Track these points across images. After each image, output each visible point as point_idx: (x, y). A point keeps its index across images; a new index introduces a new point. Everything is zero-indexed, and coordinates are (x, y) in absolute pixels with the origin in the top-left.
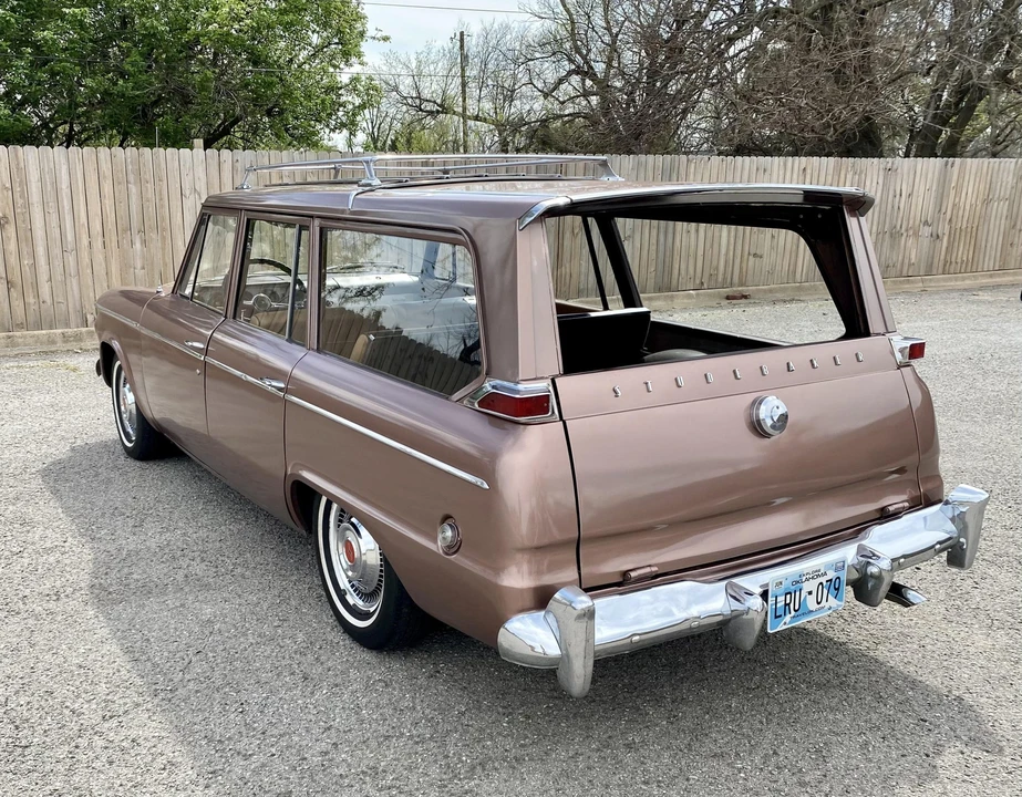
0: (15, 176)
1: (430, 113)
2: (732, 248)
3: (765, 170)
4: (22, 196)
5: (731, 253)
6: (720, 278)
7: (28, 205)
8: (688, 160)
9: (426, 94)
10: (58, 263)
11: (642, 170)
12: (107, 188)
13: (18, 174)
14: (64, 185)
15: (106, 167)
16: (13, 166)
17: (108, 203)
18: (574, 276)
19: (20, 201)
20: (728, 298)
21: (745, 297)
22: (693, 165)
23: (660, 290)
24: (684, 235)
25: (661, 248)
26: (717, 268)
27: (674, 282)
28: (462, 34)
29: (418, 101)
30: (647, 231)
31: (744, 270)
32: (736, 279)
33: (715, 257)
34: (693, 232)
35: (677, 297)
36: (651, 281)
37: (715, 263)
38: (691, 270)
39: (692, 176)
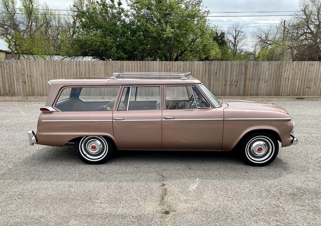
0: (121, 67)
2: (300, 85)
3: (312, 65)
4: (122, 70)
5: (300, 87)
6: (296, 93)
8: (286, 62)
11: (271, 65)
12: (139, 69)
16: (121, 65)
18: (249, 91)
20: (297, 99)
21: (302, 99)
22: (287, 64)
23: (276, 96)
24: (284, 81)
25: (277, 84)
26: (295, 91)
27: (280, 93)
28: (285, 21)
29: (266, 41)
30: (272, 80)
31: (304, 92)
32: (301, 94)
33: (294, 88)
34: (287, 81)
35: (280, 98)
36: (273, 93)
37: (294, 89)
38: (286, 91)
39: (287, 66)
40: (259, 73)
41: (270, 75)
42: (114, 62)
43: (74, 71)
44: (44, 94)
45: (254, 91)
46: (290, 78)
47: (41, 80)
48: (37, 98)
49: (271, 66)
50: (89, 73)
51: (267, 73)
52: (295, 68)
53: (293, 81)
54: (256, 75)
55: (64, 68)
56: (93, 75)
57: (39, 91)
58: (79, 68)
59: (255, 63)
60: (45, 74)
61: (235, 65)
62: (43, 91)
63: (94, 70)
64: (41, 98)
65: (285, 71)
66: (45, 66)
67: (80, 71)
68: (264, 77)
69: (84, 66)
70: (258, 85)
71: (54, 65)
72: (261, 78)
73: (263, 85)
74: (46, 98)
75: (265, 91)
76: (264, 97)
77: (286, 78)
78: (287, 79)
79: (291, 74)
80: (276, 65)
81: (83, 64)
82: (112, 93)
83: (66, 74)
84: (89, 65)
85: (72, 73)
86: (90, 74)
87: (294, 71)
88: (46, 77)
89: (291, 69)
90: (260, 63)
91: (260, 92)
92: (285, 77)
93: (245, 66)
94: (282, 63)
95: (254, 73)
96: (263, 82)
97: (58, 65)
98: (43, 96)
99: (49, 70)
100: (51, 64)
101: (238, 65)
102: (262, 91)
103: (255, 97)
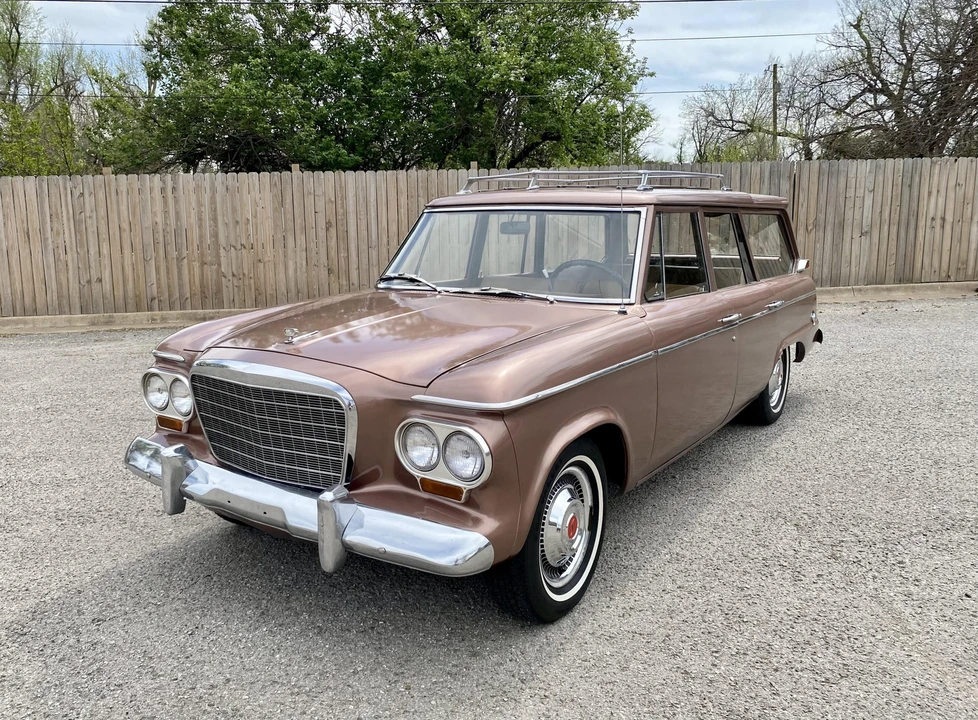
0: (338, 193)
1: (741, 132)
4: (342, 207)
6: (970, 271)
7: (346, 213)
8: (933, 162)
9: (737, 116)
10: (364, 256)
11: (881, 172)
12: (403, 200)
13: (341, 191)
14: (372, 199)
15: (403, 185)
16: (338, 186)
17: (403, 211)
19: (340, 211)
20: (977, 290)
23: (899, 282)
24: (928, 231)
25: (902, 242)
26: (965, 263)
27: (917, 274)
28: (775, 66)
29: (730, 123)
30: (886, 227)
33: (964, 253)
34: (938, 228)
35: (919, 288)
36: (891, 273)
37: (963, 256)
38: (936, 264)
39: (936, 177)
40: (842, 200)
41: (879, 211)
42: (308, 178)
43: (154, 214)
44: (38, 305)
45: (826, 270)
46: (949, 218)
47: (25, 253)
48: (8, 323)
49: (881, 178)
50: (215, 219)
51: (868, 202)
52: (962, 182)
53: (957, 230)
54: (830, 209)
55: (115, 206)
56: (231, 226)
57: (19, 296)
58: (176, 201)
59: (824, 166)
60: (42, 231)
61: (753, 176)
62: (31, 295)
63: (234, 210)
64: (25, 323)
65: (930, 193)
66: (42, 198)
67: (177, 213)
68: (857, 216)
69: (193, 198)
70: (837, 246)
71: (77, 193)
72: (848, 222)
73: (855, 247)
74: (44, 321)
75: (863, 265)
76: (860, 290)
77: (933, 219)
78: (938, 222)
79: (950, 206)
80: (898, 172)
81: (191, 189)
82: (306, 290)
83: (125, 226)
84: (214, 191)
85: (148, 223)
86: (216, 226)
87: (960, 192)
88: (46, 239)
89: (952, 183)
90: (842, 168)
91: (844, 270)
92: (931, 215)
93: (790, 177)
94: (919, 166)
95: (824, 205)
96: (856, 235)
97: (90, 194)
98: (35, 312)
99: (57, 214)
100: (66, 189)
101: (767, 174)
102: (853, 270)
103: (829, 291)
